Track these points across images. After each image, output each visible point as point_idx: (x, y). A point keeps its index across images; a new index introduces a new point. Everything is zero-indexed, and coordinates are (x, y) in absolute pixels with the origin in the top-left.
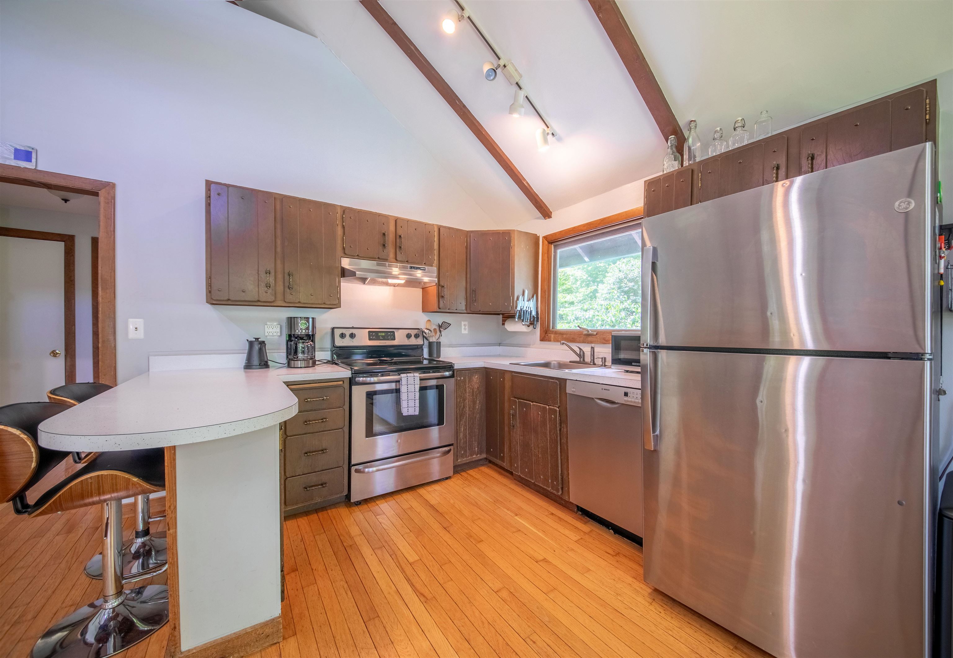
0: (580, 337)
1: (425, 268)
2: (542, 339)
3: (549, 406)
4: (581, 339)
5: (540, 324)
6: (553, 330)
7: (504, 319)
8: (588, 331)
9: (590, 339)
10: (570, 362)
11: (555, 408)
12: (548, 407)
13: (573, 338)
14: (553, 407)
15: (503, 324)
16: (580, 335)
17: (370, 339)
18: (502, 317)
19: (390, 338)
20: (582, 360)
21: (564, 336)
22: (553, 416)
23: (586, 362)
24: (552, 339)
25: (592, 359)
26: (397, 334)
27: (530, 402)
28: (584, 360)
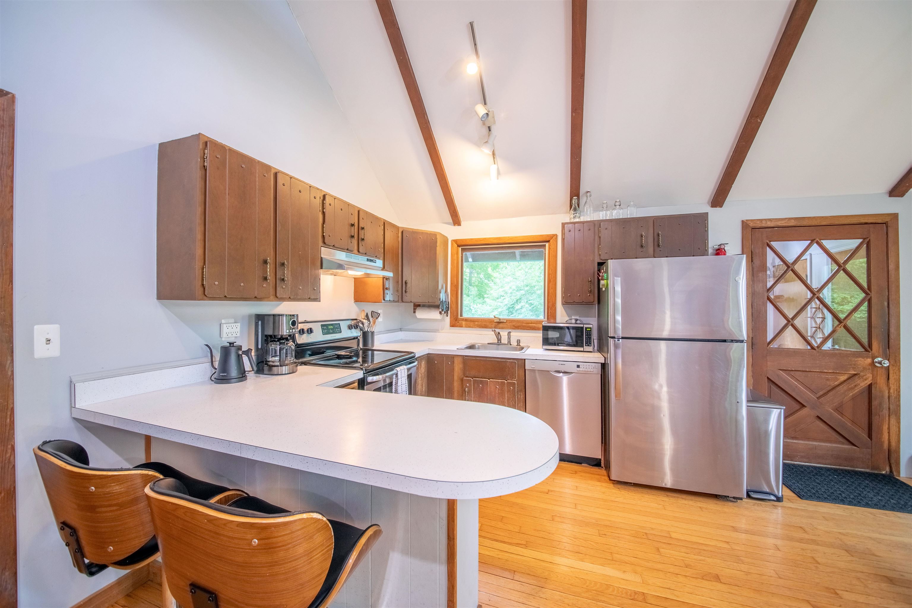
0: (492, 324)
1: (376, 260)
2: (452, 325)
3: (506, 380)
4: (493, 326)
5: (451, 312)
6: (461, 318)
7: (415, 307)
8: (500, 320)
9: (501, 325)
10: (488, 344)
11: (514, 381)
12: (506, 382)
13: (485, 325)
14: (511, 381)
15: (414, 312)
16: (491, 322)
17: (324, 334)
18: (414, 306)
19: (337, 330)
20: (500, 342)
21: (476, 323)
22: (512, 388)
23: (503, 343)
24: (464, 325)
25: (509, 341)
26: (344, 326)
27: (487, 379)
28: (501, 342)
